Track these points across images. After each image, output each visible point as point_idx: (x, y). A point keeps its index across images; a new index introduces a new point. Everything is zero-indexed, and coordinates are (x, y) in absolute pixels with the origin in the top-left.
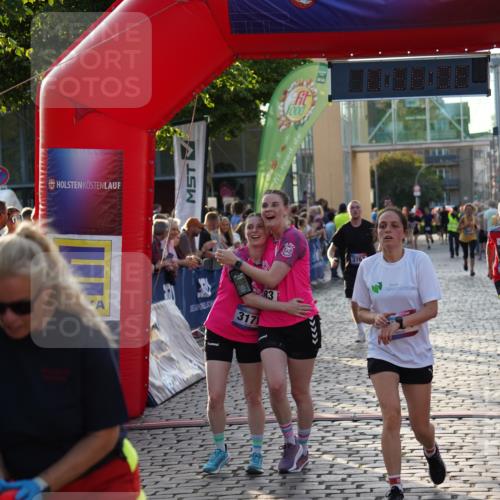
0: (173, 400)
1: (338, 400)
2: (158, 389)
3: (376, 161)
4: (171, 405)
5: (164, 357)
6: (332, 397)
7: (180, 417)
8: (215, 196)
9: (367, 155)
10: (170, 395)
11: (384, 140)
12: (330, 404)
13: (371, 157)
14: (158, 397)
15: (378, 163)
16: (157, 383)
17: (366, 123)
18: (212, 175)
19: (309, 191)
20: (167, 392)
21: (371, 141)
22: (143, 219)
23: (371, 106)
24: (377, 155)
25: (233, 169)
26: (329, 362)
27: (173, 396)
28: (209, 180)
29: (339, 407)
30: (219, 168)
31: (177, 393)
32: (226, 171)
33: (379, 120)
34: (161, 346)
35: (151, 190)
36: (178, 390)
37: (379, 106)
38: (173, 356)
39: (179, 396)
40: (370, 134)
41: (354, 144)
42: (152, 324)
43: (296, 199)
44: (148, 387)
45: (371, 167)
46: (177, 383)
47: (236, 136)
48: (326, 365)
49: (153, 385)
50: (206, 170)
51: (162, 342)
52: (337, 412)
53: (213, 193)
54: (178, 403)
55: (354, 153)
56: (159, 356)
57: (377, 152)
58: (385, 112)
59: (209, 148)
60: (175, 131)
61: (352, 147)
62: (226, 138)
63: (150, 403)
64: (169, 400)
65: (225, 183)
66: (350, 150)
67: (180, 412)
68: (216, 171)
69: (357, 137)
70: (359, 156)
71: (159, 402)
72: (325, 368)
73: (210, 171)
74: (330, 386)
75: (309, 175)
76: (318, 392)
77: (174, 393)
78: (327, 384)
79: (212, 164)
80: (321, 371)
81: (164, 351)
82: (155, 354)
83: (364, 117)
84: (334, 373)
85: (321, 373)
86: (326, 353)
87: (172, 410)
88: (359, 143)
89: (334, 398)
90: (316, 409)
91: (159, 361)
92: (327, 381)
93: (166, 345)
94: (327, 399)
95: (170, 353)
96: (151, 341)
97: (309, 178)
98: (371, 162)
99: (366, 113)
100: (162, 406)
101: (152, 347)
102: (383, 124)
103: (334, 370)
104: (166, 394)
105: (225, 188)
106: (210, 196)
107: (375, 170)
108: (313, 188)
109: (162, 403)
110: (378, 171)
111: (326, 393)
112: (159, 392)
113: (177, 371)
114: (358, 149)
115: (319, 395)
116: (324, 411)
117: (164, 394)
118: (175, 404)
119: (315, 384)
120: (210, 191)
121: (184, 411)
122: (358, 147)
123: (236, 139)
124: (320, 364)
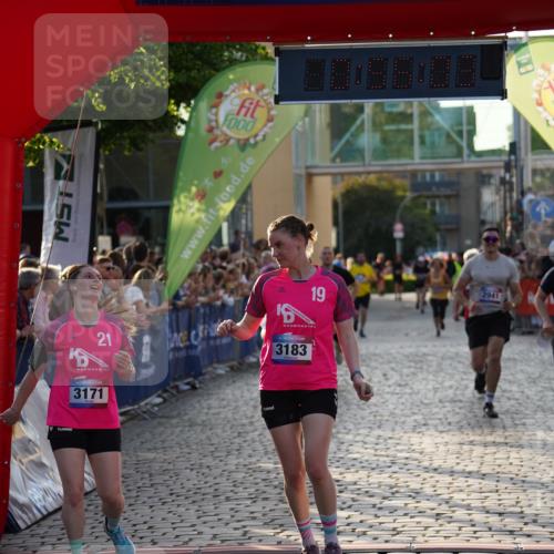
0: (42, 523)
1: (281, 525)
2: (22, 507)
3: (341, 187)
4: (41, 531)
5: (32, 461)
6: (273, 520)
7: (53, 548)
8: (109, 234)
9: (328, 179)
10: (39, 516)
11: (354, 159)
12: (270, 532)
13: (334, 183)
14: (22, 519)
15: (343, 190)
16: (22, 499)
17: (327, 134)
18: (104, 205)
19: (243, 229)
20: (35, 511)
21: (333, 160)
22: (5, 265)
23: (334, 111)
24: (343, 180)
25: (136, 197)
26: (269, 472)
27: (44, 518)
28: (100, 211)
29: (282, 536)
30: (116, 193)
31: (50, 514)
32: (126, 199)
33: (347, 130)
34: (27, 446)
35: (17, 225)
36: (51, 509)
37: (347, 110)
38: (45, 461)
39: (53, 517)
40: (332, 149)
41: (309, 164)
43: (225, 240)
44: (7, 504)
45: (334, 197)
46: (50, 499)
47: (141, 150)
48: (264, 476)
49: (16, 502)
50: (96, 197)
51: (30, 440)
52: (279, 543)
53: (105, 230)
54: (51, 527)
55: (310, 177)
56: (25, 461)
57: (342, 174)
58: (355, 119)
59: (101, 166)
60: (52, 142)
61: (307, 167)
62: (126, 153)
63: (11, 527)
64: (37, 522)
65: (123, 215)
66: (303, 172)
67: (53, 540)
68: (112, 198)
69: (313, 154)
70: (317, 180)
71: (22, 526)
72: (264, 480)
73: (102, 199)
74: (270, 505)
75: (244, 206)
76: (252, 513)
77: (45, 513)
78: (265, 502)
79: (105, 188)
80: (257, 484)
81: (31, 453)
82: (18, 457)
83: (324, 125)
84: (276, 487)
85: (257, 487)
86: (265, 459)
87: (43, 537)
88: (317, 161)
89: (276, 522)
90: (249, 538)
91: (24, 468)
92: (266, 499)
93: (36, 446)
94: (265, 524)
95: (40, 457)
96: (13, 439)
97: (244, 211)
98: (333, 189)
99: (328, 120)
100: (27, 531)
101: (15, 447)
102: (352, 135)
103: (276, 483)
104: (34, 514)
105: (123, 223)
106: (102, 234)
107: (339, 200)
108: (249, 225)
109: (28, 527)
110: (343, 202)
111: (264, 515)
112: (23, 512)
113: (50, 482)
114: (314, 171)
115: (254, 518)
116: (260, 541)
117: (30, 515)
118: (46, 529)
119: (249, 502)
120: (102, 226)
121: (59, 539)
122: (316, 167)
123: (140, 154)
124: (258, 475)
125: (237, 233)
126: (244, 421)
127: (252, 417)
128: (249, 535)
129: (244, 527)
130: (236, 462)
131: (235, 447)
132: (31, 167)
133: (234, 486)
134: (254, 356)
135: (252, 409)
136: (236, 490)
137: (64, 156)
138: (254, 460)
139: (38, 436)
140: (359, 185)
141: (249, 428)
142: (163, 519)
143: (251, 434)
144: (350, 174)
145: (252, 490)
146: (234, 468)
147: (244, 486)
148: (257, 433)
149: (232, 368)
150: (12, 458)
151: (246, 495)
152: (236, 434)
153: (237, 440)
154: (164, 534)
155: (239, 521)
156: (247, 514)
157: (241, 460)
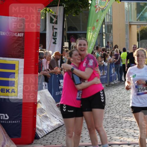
0: (47, 136)
1: (122, 136)
2: (40, 131)
4: (46, 138)
5: (43, 116)
6: (119, 134)
7: (51, 144)
8: (68, 42)
9: (136, 26)
10: (46, 134)
11: (143, 20)
12: (118, 138)
13: (138, 27)
14: (40, 135)
15: (140, 30)
16: (40, 128)
17: (136, 11)
18: (66, 32)
20: (44, 132)
21: (137, 20)
22: (34, 51)
23: (138, 5)
24: (140, 27)
25: (77, 30)
26: (118, 119)
27: (47, 134)
28: (65, 34)
29: (122, 139)
30: (70, 29)
31: (49, 133)
32: (74, 30)
33: (142, 11)
34: (42, 111)
35: (38, 38)
36: (49, 131)
37: (142, 4)
38: (48, 116)
39: (50, 134)
40: (137, 17)
41: (130, 21)
42: (38, 101)
43: (104, 45)
44: (35, 130)
45: (137, 32)
46: (49, 128)
47: (78, 15)
48: (116, 120)
49: (38, 129)
50: (64, 29)
51: (43, 109)
52: (121, 141)
53: (67, 40)
54: (49, 137)
55: (130, 25)
56: (41, 115)
57: (140, 25)
58: (144, 7)
59: (65, 19)
60: (50, 11)
61: (129, 22)
62: (73, 15)
63: (36, 137)
64: (45, 136)
65: (72, 36)
66: (128, 24)
67: (51, 141)
68: (68, 30)
69: (131, 18)
70: (132, 26)
71: (40, 137)
72: (116, 121)
73: (65, 30)
74: (118, 129)
75: (110, 34)
76: (113, 132)
77: (48, 132)
78: (117, 128)
79: (67, 26)
80: (114, 122)
81: (43, 113)
82: (39, 114)
83: (135, 9)
84: (120, 123)
85: (114, 123)
86: (117, 115)
87: (47, 141)
88: (133, 21)
89: (120, 134)
90: (112, 140)
91: (41, 118)
92: (117, 127)
93: (45, 110)
94: (117, 135)
95: (46, 114)
96: (37, 108)
97: (110, 36)
98: (137, 30)
99: (136, 7)
100: (42, 139)
101: (38, 111)
102: (143, 13)
103: (120, 122)
104: (44, 133)
105: (72, 38)
106: (65, 41)
107: (139, 33)
108: (112, 40)
109: (42, 137)
110: (140, 34)
111: (116, 132)
112: (41, 132)
113: (49, 122)
114: (132, 23)
115: (113, 133)
116: (115, 140)
117: (43, 133)
118: (48, 138)
119: (112, 128)
120: (66, 39)
121: (52, 141)
122: (132, 22)
123: (78, 16)
124: (114, 120)
125: (108, 43)
126: (110, 103)
127: (113, 101)
128: (112, 139)
129: (110, 136)
130: (108, 115)
131: (107, 111)
132: (43, 19)
133: (107, 123)
134: (113, 82)
135: (112, 99)
136: (108, 124)
137: (53, 15)
138: (113, 115)
139: (45, 108)
140: (145, 28)
141: (112, 105)
142: (85, 134)
143: (112, 107)
144: (142, 25)
145: (113, 124)
146: (107, 117)
147: (111, 123)
148: (114, 106)
149: (106, 86)
150: (37, 115)
151: (111, 126)
152: (108, 107)
153: (108, 109)
154: (86, 139)
155: (109, 134)
156: (111, 132)
157: (109, 115)
